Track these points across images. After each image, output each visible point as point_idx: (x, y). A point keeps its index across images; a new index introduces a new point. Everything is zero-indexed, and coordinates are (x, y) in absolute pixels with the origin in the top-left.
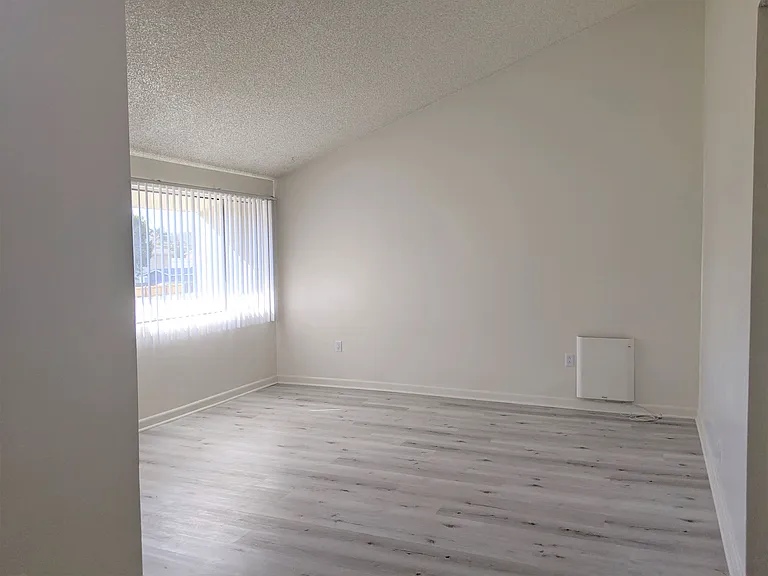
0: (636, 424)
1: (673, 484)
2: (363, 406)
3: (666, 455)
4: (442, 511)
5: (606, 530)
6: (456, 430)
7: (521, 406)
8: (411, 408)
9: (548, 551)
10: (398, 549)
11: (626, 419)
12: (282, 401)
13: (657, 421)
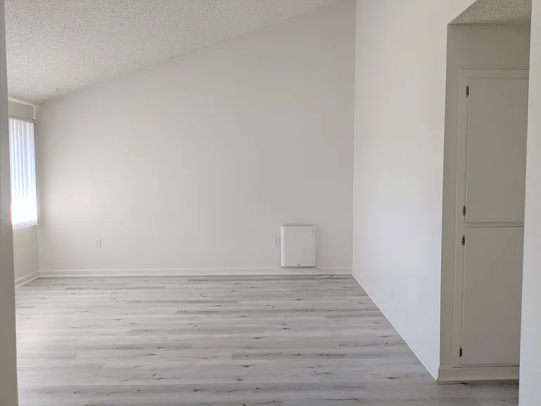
0: (322, 281)
1: (361, 315)
2: (128, 288)
3: (349, 298)
4: (234, 357)
5: (343, 350)
6: (210, 298)
7: (245, 276)
8: (168, 286)
9: (319, 370)
10: (219, 390)
11: (313, 278)
12: (51, 291)
13: (331, 277)
